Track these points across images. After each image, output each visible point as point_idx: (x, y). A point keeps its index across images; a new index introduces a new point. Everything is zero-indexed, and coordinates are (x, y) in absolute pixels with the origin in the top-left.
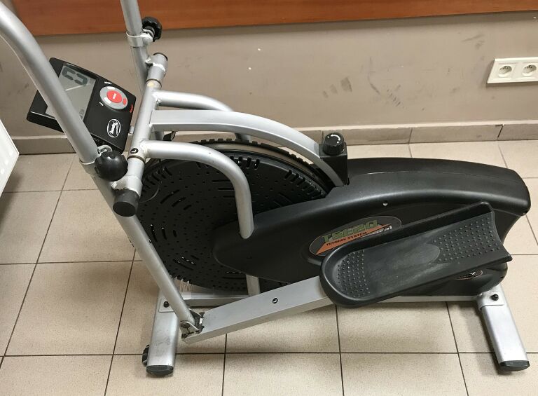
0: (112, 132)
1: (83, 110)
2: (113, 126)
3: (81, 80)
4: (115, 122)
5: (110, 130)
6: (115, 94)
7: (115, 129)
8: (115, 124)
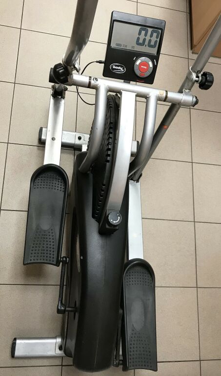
0: (114, 67)
1: (126, 46)
2: (119, 68)
3: (152, 44)
4: (123, 69)
5: (116, 66)
6: (146, 68)
7: (117, 69)
8: (121, 69)
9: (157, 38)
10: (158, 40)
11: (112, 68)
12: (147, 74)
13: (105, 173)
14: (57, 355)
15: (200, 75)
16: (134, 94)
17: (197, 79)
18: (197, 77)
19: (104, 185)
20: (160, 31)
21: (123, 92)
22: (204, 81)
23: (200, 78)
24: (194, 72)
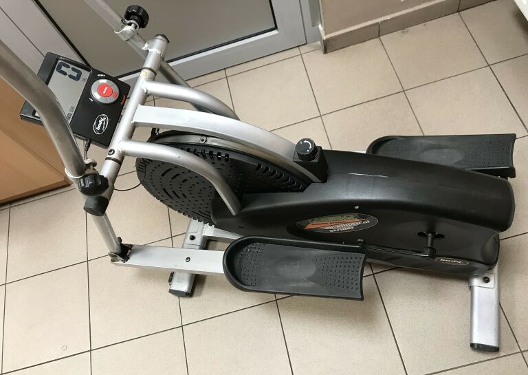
0: (98, 128)
1: (73, 108)
2: (101, 122)
3: (75, 74)
4: (103, 117)
5: (97, 126)
6: (106, 88)
7: (102, 125)
8: (102, 120)
9: (68, 67)
10: (71, 66)
11: (99, 131)
12: (115, 89)
13: (243, 162)
14: (496, 286)
15: (128, 22)
16: (140, 107)
17: (133, 25)
18: (130, 24)
19: (259, 166)
20: (60, 61)
21: (135, 120)
22: (136, 18)
23: (132, 21)
24: (122, 27)
